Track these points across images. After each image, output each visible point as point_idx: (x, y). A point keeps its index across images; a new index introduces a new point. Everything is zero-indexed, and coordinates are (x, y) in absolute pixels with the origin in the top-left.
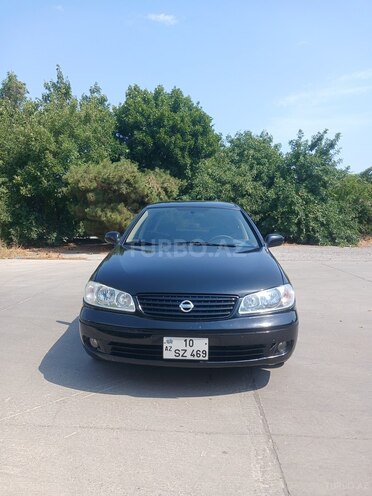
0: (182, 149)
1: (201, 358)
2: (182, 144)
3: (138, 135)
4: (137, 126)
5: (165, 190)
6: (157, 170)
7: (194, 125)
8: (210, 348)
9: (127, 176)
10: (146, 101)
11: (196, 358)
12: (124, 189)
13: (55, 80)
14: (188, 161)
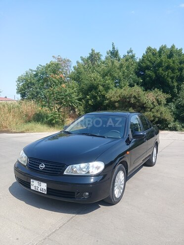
0: (172, 78)
1: (44, 192)
2: (172, 75)
3: (148, 72)
4: (148, 68)
5: (157, 100)
6: (156, 89)
7: (180, 64)
8: (47, 188)
9: (134, 94)
10: (154, 54)
11: (42, 192)
12: (132, 101)
13: (111, 50)
14: (176, 84)
